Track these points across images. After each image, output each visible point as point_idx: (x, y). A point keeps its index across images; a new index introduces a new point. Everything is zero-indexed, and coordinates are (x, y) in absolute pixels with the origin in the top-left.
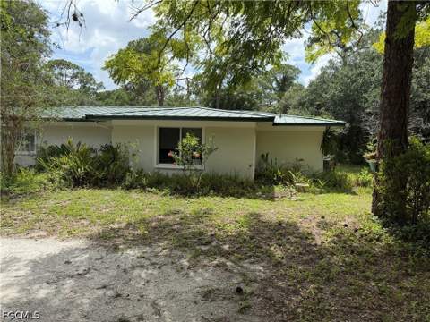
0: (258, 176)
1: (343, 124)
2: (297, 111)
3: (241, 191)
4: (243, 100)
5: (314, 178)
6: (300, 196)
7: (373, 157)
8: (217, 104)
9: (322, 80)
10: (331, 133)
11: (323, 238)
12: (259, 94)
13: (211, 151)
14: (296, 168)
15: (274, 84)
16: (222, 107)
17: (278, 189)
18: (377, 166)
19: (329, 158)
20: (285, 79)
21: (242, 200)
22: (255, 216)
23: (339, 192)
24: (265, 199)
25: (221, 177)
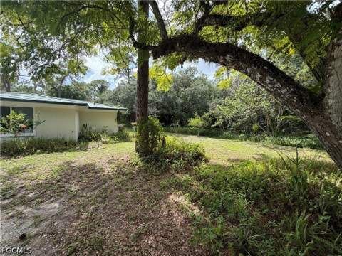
0: (80, 137)
1: (126, 110)
2: (107, 103)
3: (64, 147)
4: (77, 94)
5: (113, 136)
6: (103, 146)
7: (135, 125)
8: (59, 95)
9: (119, 89)
10: (121, 114)
11: (109, 170)
12: (87, 92)
13: (38, 123)
14: (104, 131)
15: (97, 89)
16: (62, 97)
17: (91, 144)
18: (136, 129)
19: (122, 125)
20: (102, 87)
21: (64, 154)
22: (68, 163)
23: (124, 141)
24: (81, 150)
25: (48, 140)
